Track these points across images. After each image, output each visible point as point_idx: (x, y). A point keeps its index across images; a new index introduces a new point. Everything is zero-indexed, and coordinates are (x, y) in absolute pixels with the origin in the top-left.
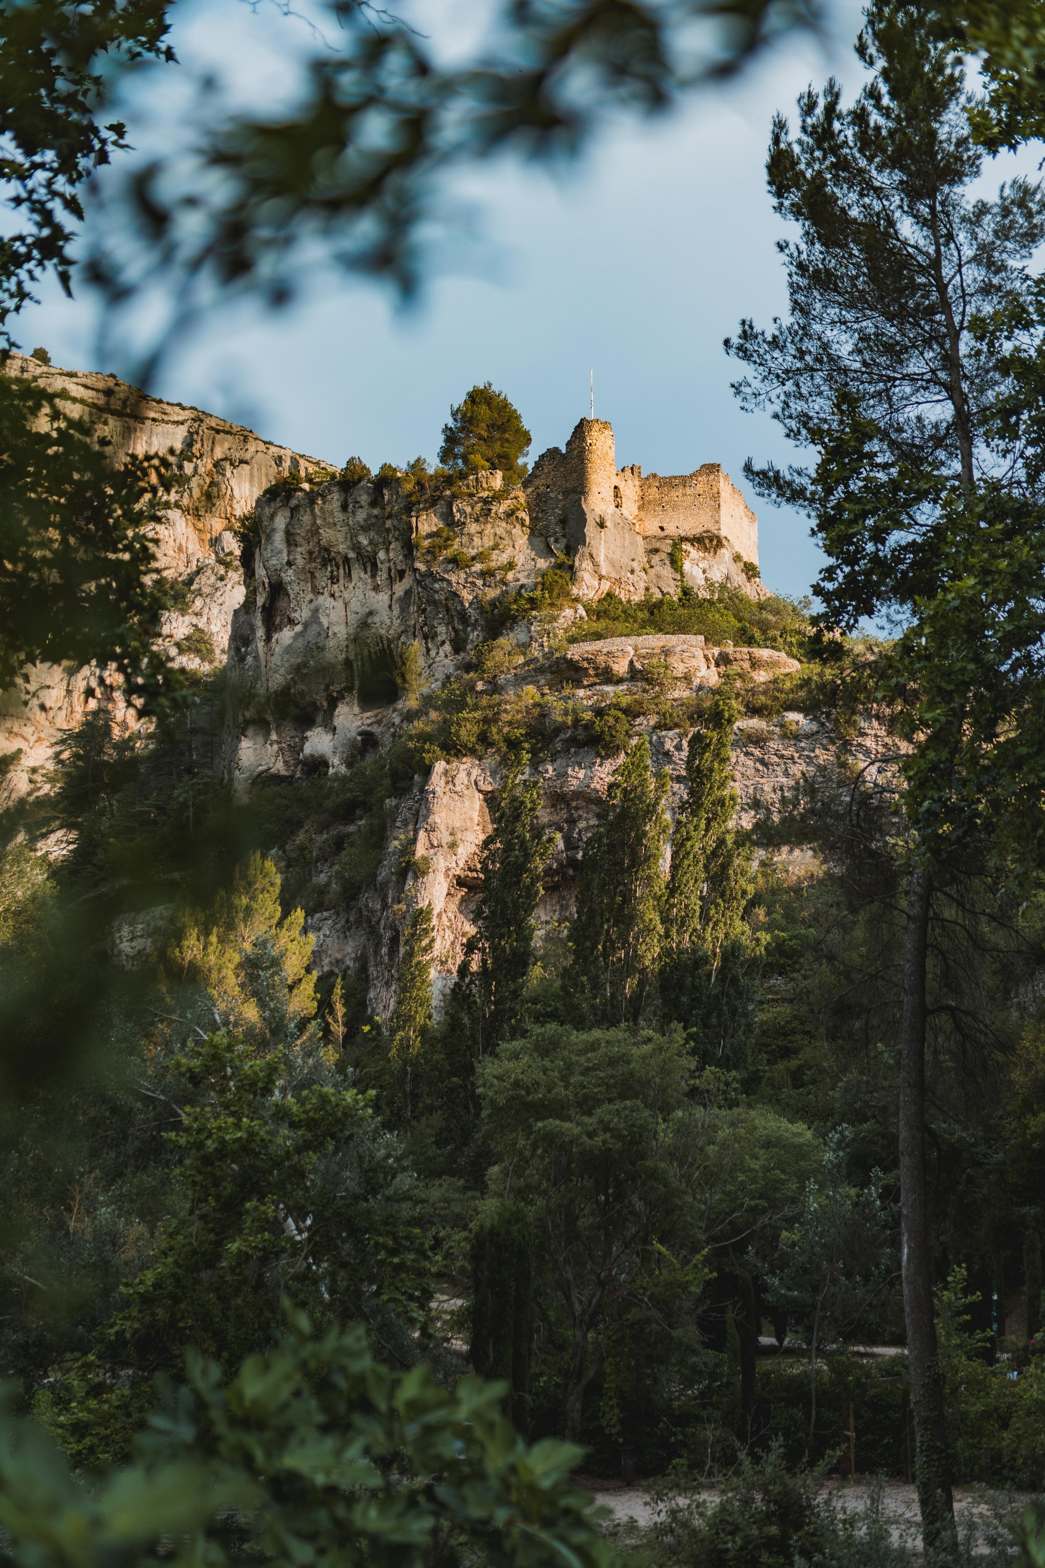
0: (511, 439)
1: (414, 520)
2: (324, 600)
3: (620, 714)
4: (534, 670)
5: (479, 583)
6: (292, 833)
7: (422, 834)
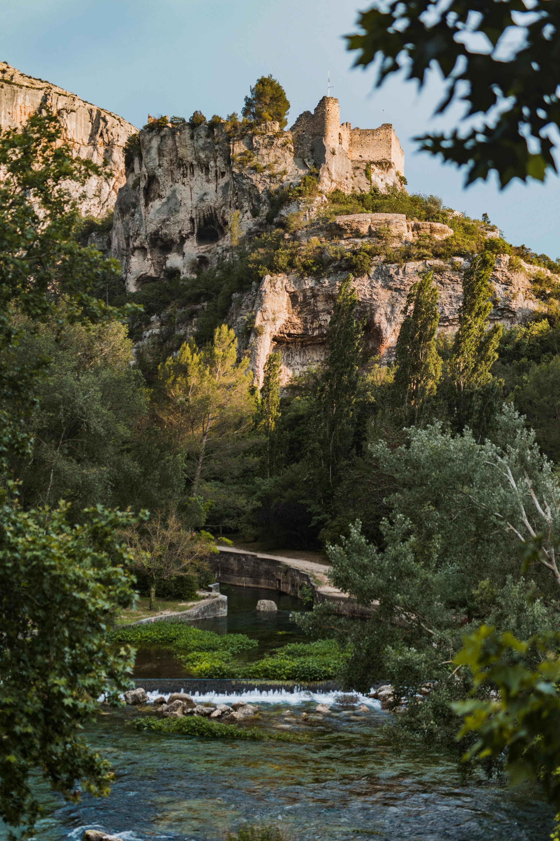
0: (282, 105)
1: (231, 146)
2: (179, 186)
3: (365, 254)
4: (318, 229)
5: (268, 181)
6: (164, 307)
7: (259, 313)
